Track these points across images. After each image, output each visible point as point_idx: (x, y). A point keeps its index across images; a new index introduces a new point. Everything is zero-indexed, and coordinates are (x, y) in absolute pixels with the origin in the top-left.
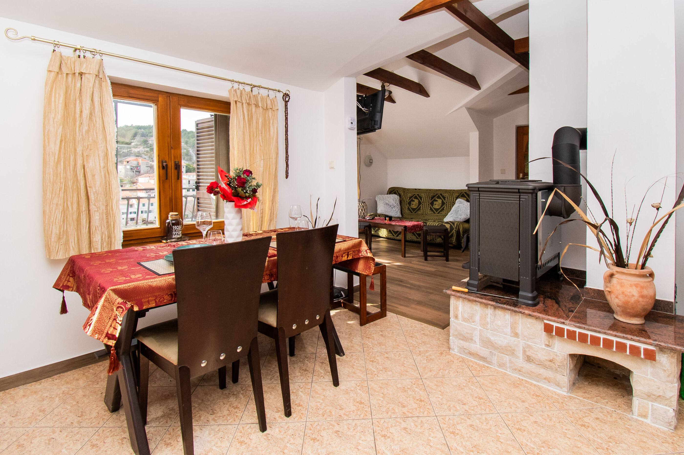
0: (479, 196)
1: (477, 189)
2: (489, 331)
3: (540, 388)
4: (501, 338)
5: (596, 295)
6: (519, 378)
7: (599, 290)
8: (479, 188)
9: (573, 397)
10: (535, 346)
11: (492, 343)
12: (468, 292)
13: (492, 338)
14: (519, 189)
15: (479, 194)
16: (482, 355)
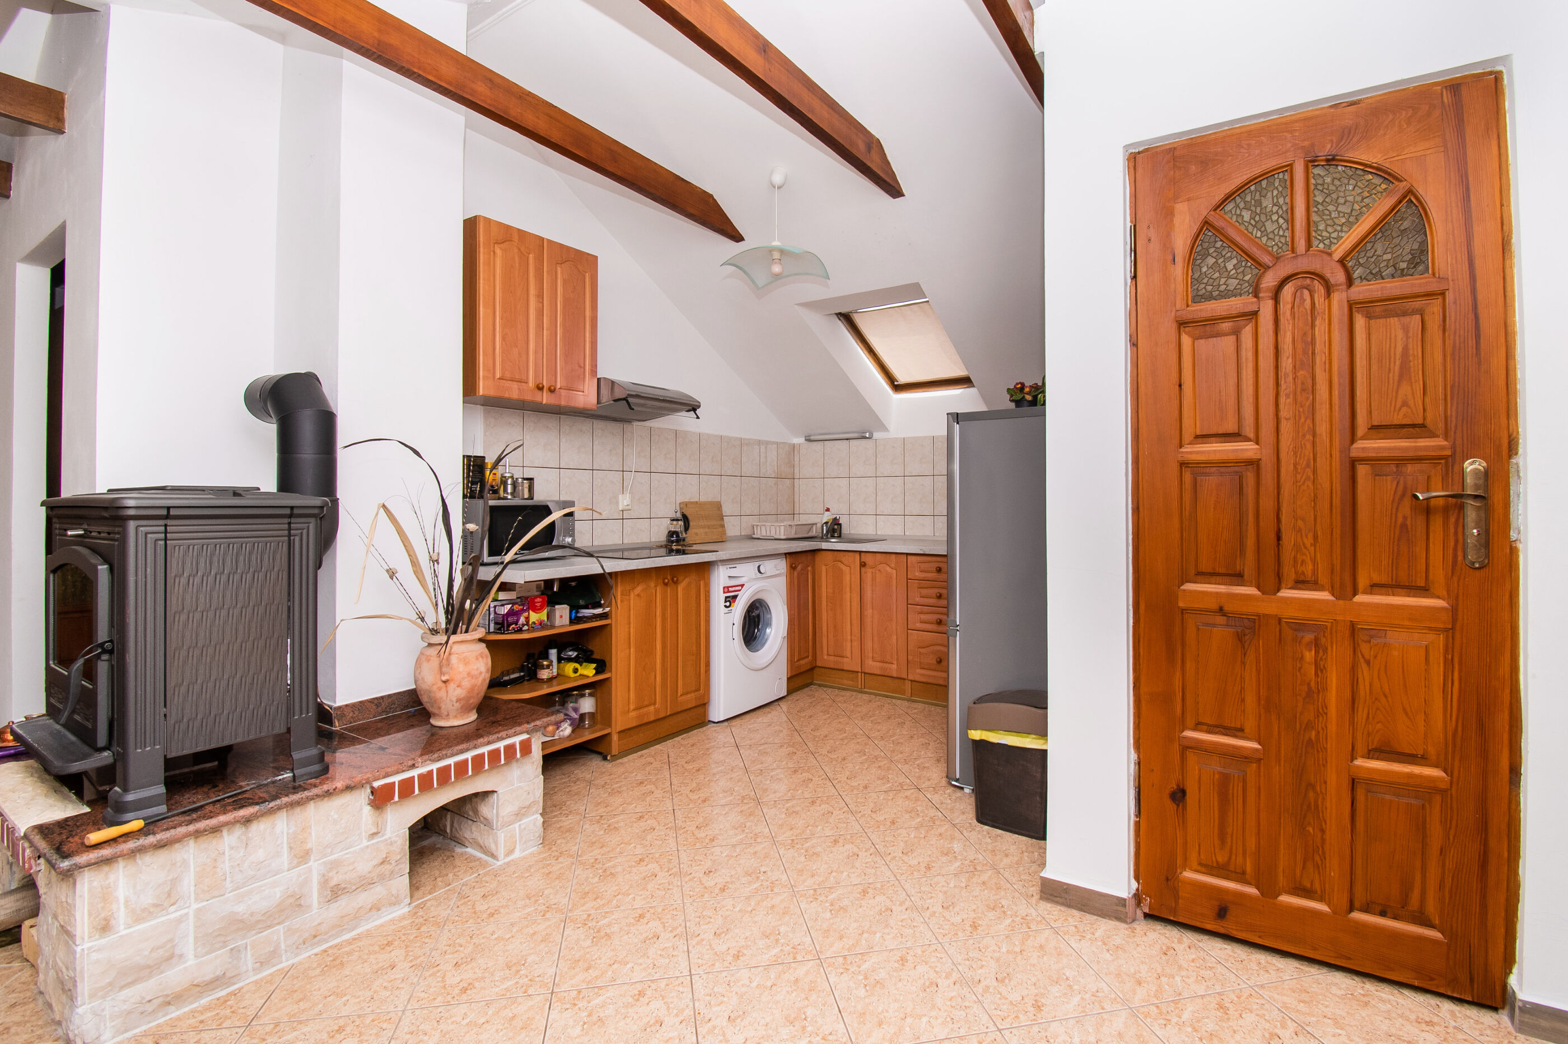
0: (166, 532)
1: (164, 512)
2: (227, 895)
3: (368, 934)
4: (264, 890)
5: (357, 713)
6: (316, 955)
7: (361, 702)
8: (169, 508)
9: (420, 904)
10: (347, 854)
11: (242, 921)
12: (146, 825)
13: (240, 908)
14: (292, 508)
15: (166, 526)
16: (208, 978)
